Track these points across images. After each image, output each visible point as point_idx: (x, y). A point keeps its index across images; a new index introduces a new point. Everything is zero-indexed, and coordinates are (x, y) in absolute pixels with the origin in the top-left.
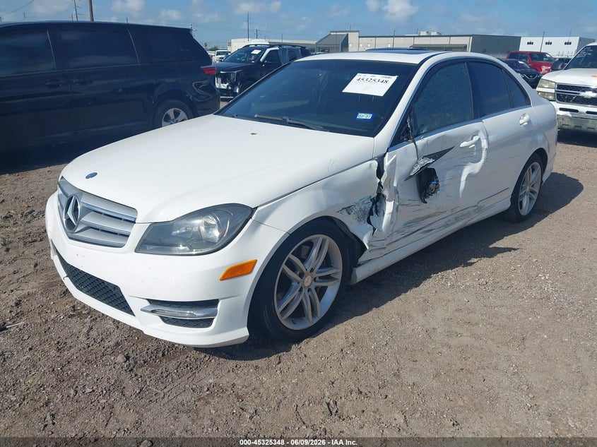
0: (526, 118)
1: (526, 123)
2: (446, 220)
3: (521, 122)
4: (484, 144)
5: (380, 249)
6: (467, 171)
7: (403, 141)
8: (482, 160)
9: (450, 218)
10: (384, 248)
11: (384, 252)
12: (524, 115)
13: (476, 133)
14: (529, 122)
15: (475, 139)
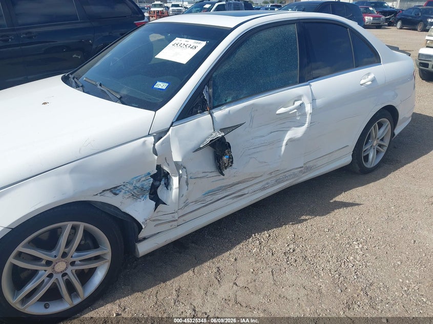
0: (371, 77)
1: (370, 83)
2: (264, 183)
3: (362, 82)
4: (308, 108)
5: (169, 222)
6: (289, 135)
7: (196, 113)
8: (306, 125)
9: (269, 181)
10: (176, 220)
11: (175, 223)
12: (369, 74)
13: (299, 98)
14: (373, 80)
15: (297, 103)
